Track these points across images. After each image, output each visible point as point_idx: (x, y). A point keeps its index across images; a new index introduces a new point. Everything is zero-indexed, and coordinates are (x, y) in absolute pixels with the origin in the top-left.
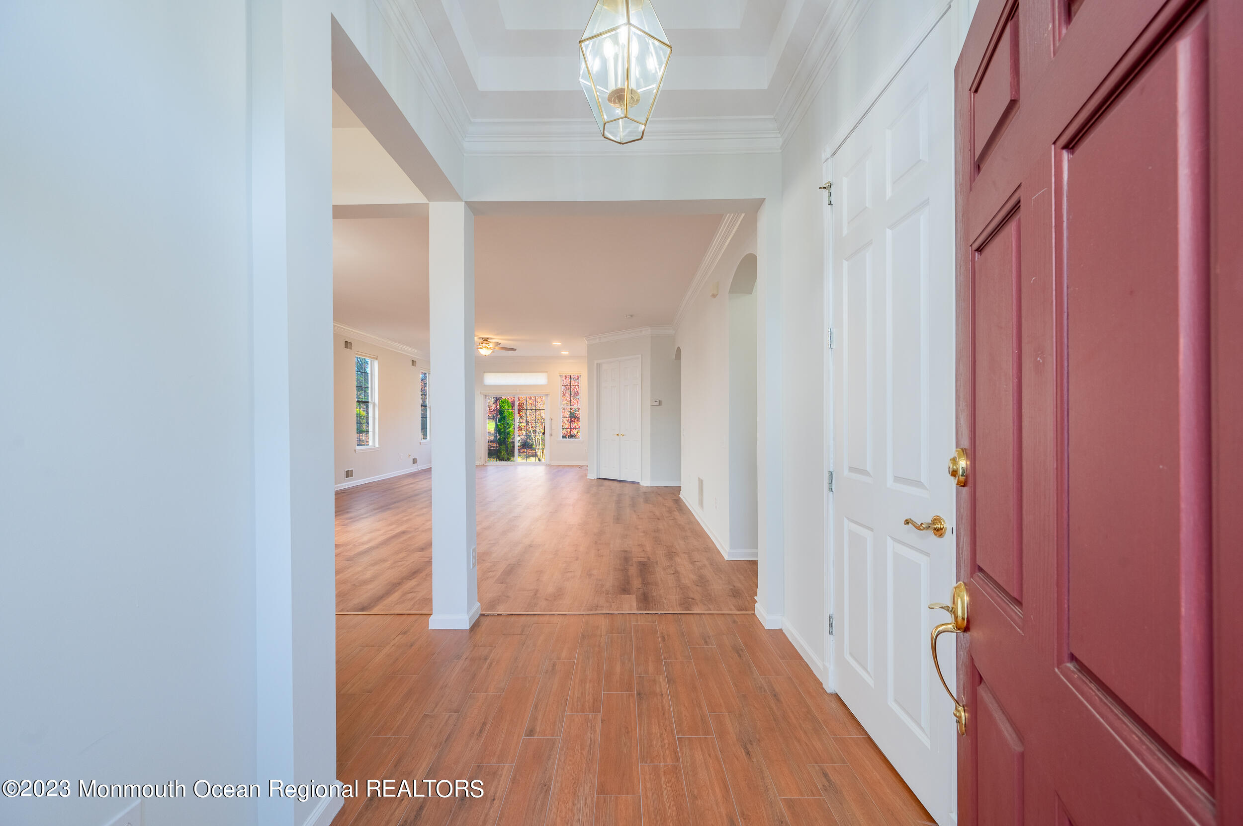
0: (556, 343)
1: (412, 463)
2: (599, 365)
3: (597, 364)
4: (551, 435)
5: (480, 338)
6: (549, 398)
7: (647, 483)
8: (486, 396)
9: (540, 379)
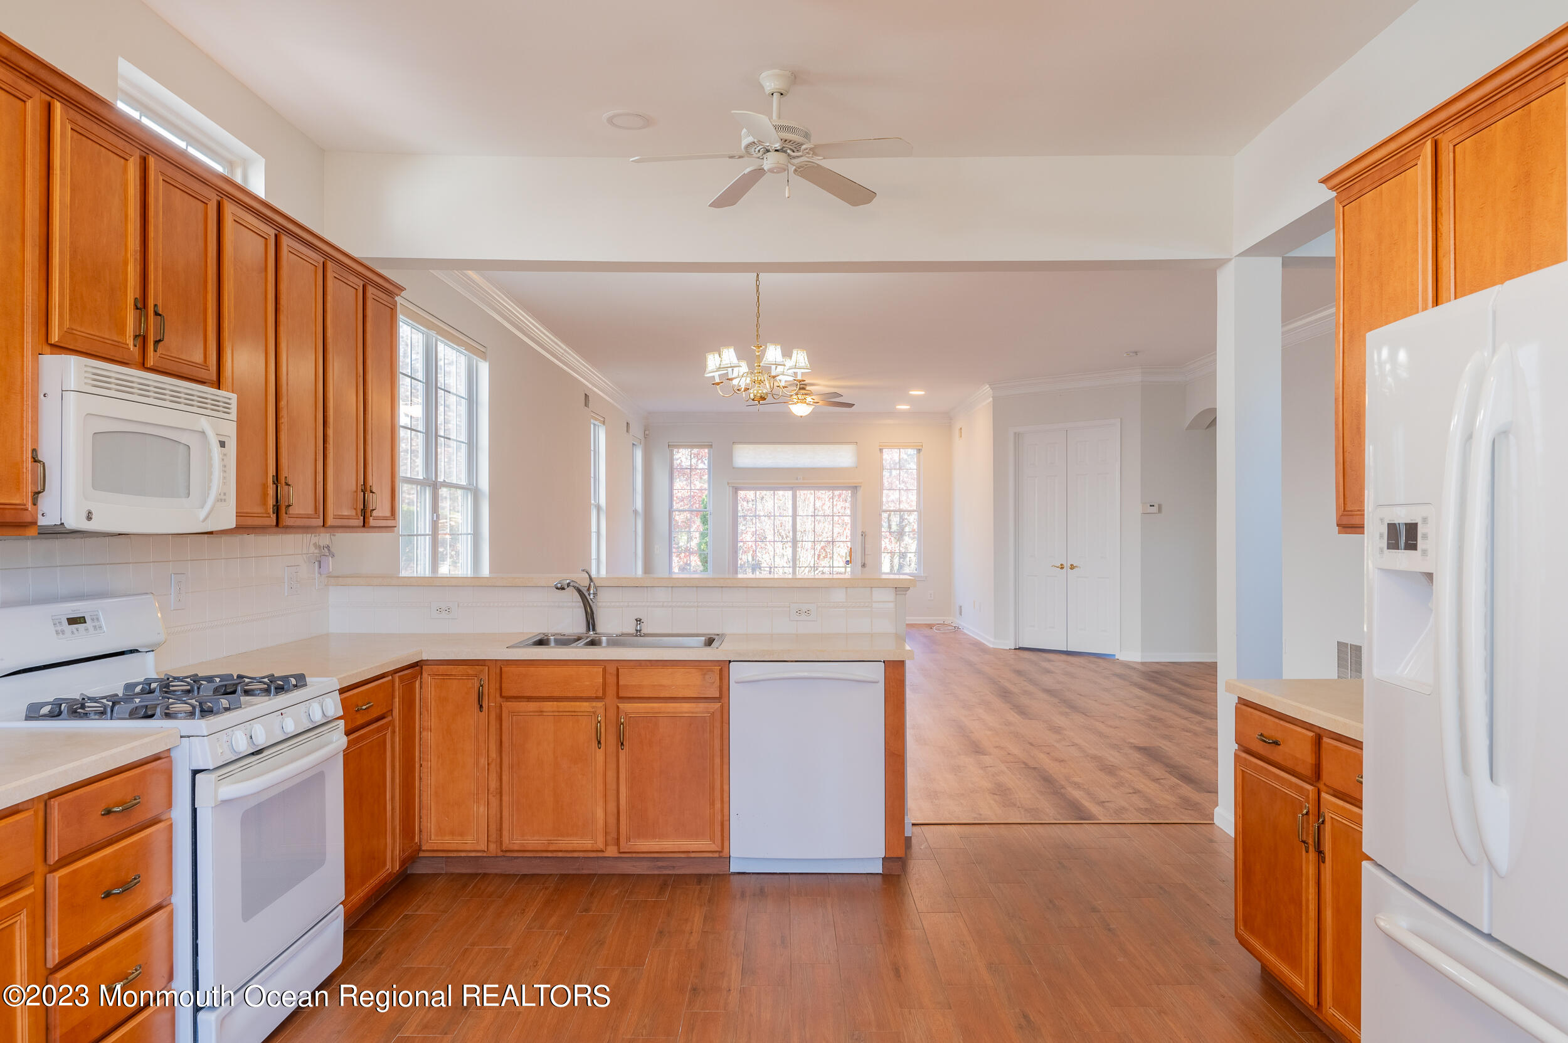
2: (1017, 436)
3: (1015, 434)
4: (863, 565)
6: (860, 493)
7: (1132, 654)
8: (736, 490)
9: (841, 457)
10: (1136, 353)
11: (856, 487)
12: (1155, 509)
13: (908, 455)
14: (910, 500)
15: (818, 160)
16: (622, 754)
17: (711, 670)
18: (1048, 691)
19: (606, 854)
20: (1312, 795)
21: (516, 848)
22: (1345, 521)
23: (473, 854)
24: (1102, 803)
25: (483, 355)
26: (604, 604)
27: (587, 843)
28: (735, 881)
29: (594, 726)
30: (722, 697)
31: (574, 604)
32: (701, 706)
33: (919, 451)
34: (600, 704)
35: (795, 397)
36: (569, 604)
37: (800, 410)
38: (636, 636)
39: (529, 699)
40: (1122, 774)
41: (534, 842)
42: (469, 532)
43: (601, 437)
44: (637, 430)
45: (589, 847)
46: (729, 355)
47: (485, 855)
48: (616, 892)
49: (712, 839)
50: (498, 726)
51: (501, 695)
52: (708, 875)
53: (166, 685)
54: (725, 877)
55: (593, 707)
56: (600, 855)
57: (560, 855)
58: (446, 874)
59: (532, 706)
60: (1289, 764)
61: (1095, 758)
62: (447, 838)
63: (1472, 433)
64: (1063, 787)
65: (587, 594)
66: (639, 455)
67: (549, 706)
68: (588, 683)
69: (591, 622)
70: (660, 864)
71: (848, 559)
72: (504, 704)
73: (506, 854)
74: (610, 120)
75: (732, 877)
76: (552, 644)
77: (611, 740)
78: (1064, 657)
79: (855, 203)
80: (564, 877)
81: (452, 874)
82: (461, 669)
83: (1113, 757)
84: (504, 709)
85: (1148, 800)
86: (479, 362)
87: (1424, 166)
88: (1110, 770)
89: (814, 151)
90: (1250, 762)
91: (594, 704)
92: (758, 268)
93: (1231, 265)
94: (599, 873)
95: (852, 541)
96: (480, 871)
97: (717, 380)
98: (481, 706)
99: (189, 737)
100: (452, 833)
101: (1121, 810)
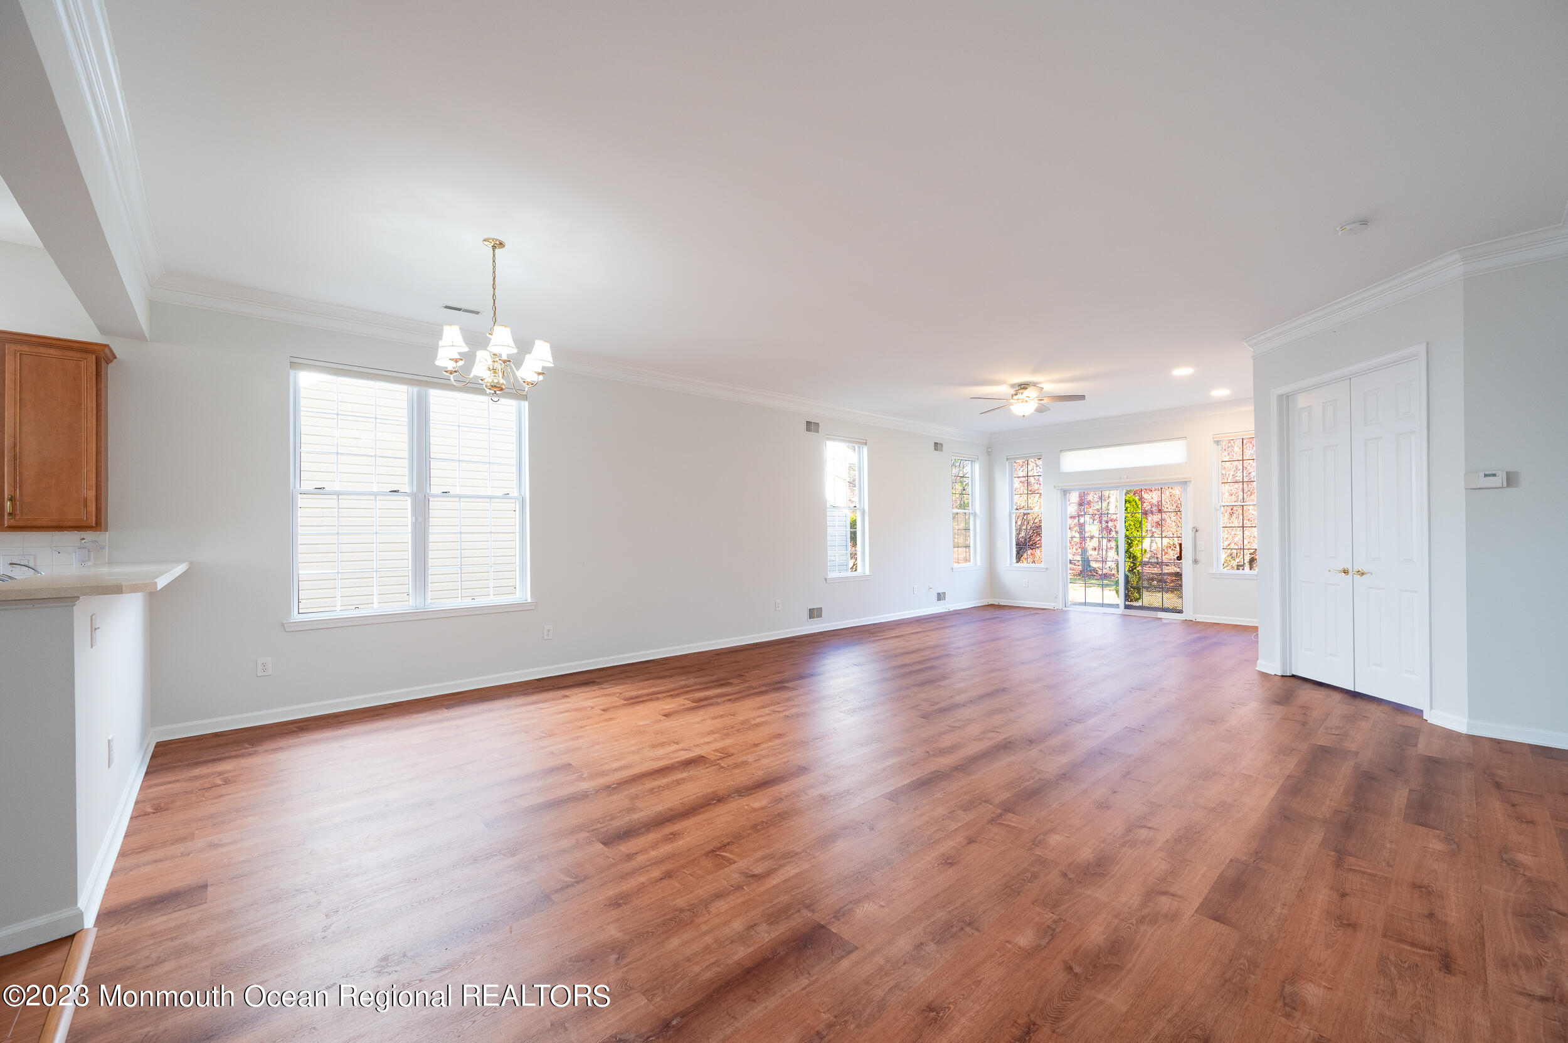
0: (1183, 372)
1: (936, 599)
3: (1282, 395)
4: (1196, 562)
5: (1013, 386)
6: (1190, 488)
8: (1065, 492)
11: (1186, 482)
44: (966, 449)
66: (976, 468)
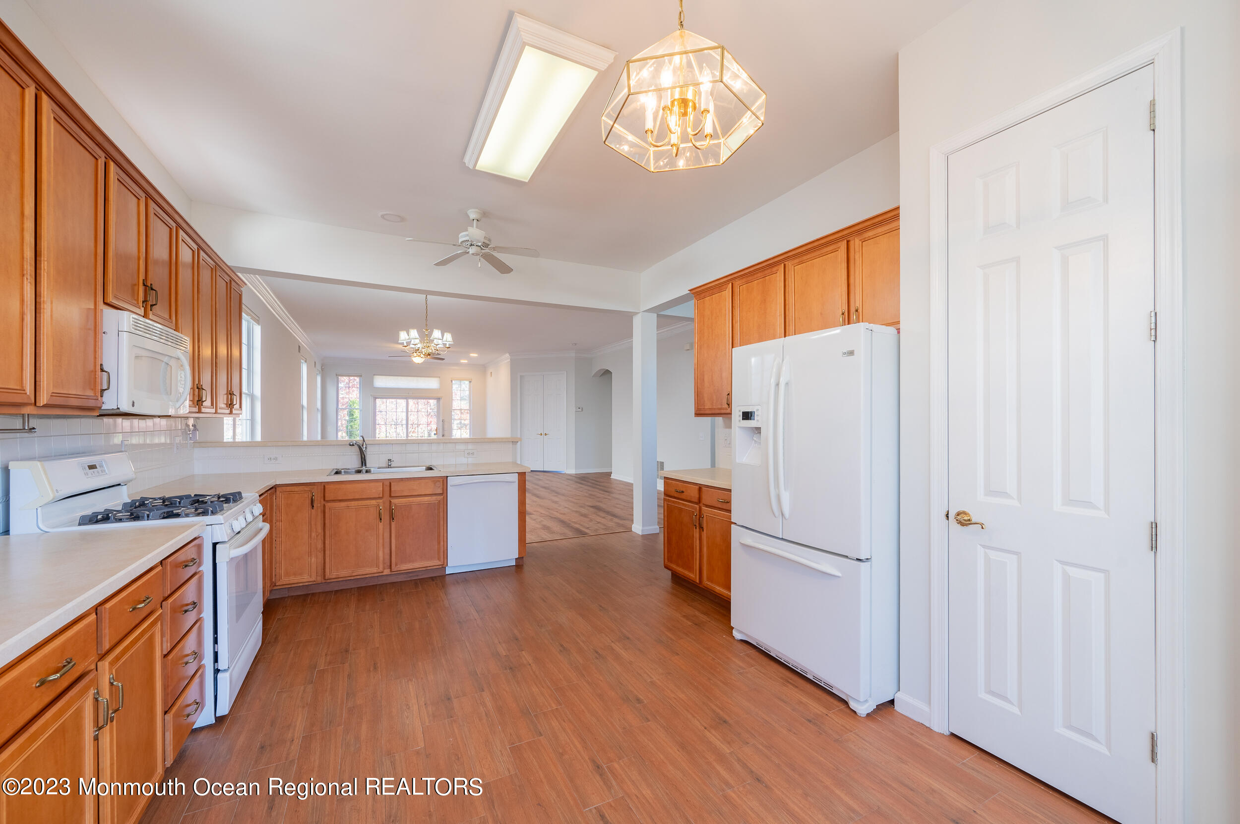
2: (521, 377)
3: (521, 376)
4: (443, 435)
6: (441, 401)
7: (572, 471)
8: (375, 398)
9: (432, 383)
10: (576, 344)
11: (439, 398)
12: (580, 410)
13: (466, 385)
14: (465, 405)
15: (495, 254)
16: (393, 524)
17: (439, 481)
18: (544, 487)
19: (384, 574)
20: (698, 509)
21: (334, 577)
22: (698, 412)
23: (307, 584)
24: (588, 528)
25: (258, 322)
26: (369, 453)
27: (375, 570)
28: (448, 579)
29: (378, 511)
30: (444, 493)
31: (352, 454)
32: (434, 498)
33: (470, 382)
34: (381, 501)
35: (415, 354)
36: (350, 454)
37: (418, 360)
38: (389, 468)
39: (340, 501)
40: (590, 517)
41: (344, 573)
42: (248, 418)
43: (304, 368)
44: (319, 366)
45: (375, 571)
46: (414, 333)
47: (314, 583)
48: (393, 590)
49: (439, 559)
50: (323, 516)
51: (324, 500)
52: (435, 577)
53: (142, 503)
54: (444, 576)
55: (377, 502)
56: (381, 574)
57: (358, 577)
58: (288, 597)
59: (343, 504)
60: (688, 499)
61: (576, 512)
62: (292, 577)
63: (779, 382)
64: (570, 524)
65: (362, 447)
66: (319, 379)
67: (353, 503)
68: (374, 491)
69: (363, 461)
70: (411, 575)
71: (436, 433)
72: (326, 504)
73: (326, 581)
74: (383, 216)
75: (447, 576)
76: (343, 473)
77: (386, 517)
78: (543, 473)
79: (502, 272)
80: (360, 588)
81: (292, 596)
82: (301, 488)
83: (583, 511)
84: (326, 507)
85: (604, 525)
86: (254, 326)
87: (729, 292)
88: (585, 516)
89: (494, 249)
90: (671, 500)
91: (378, 501)
92: (427, 293)
93: (639, 316)
94: (379, 583)
95: (437, 424)
96: (310, 592)
97: (405, 345)
98: (313, 506)
99: (211, 525)
100: (295, 574)
101: (596, 530)
